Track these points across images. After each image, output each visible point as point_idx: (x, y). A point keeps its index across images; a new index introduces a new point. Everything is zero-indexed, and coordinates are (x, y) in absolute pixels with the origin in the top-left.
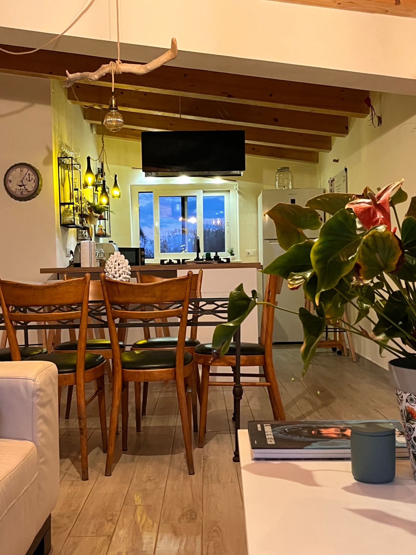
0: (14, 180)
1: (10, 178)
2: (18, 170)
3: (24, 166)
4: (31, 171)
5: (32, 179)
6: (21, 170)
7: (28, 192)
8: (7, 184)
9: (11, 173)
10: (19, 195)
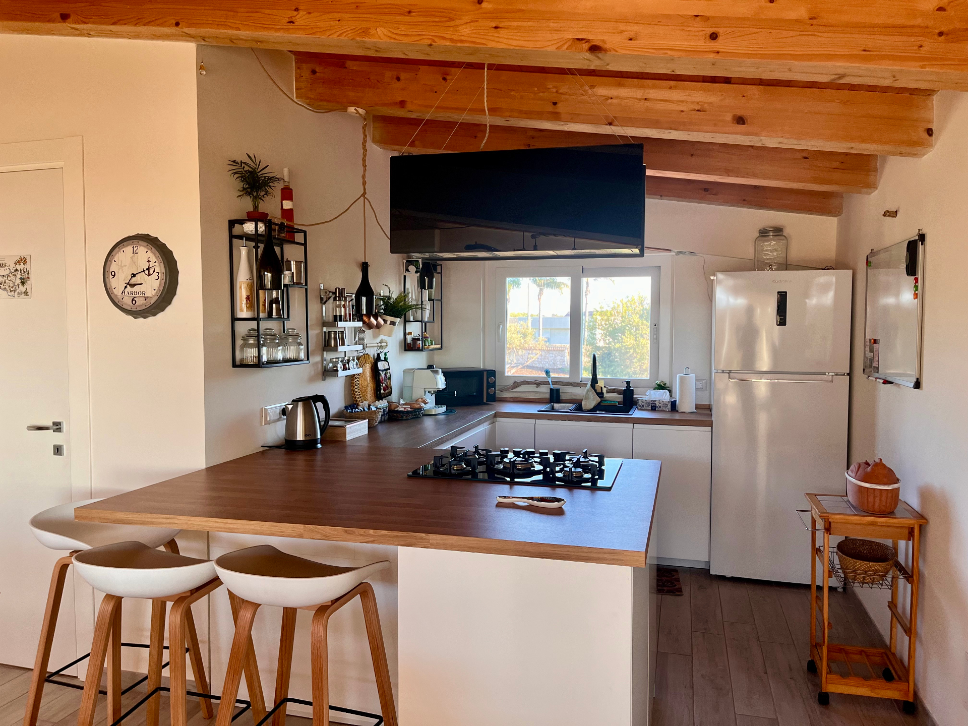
0: (121, 271)
1: (113, 267)
2: (129, 249)
3: (140, 242)
4: (152, 252)
5: (154, 271)
6: (135, 249)
7: (146, 298)
8: (107, 280)
9: (115, 256)
10: (129, 305)
